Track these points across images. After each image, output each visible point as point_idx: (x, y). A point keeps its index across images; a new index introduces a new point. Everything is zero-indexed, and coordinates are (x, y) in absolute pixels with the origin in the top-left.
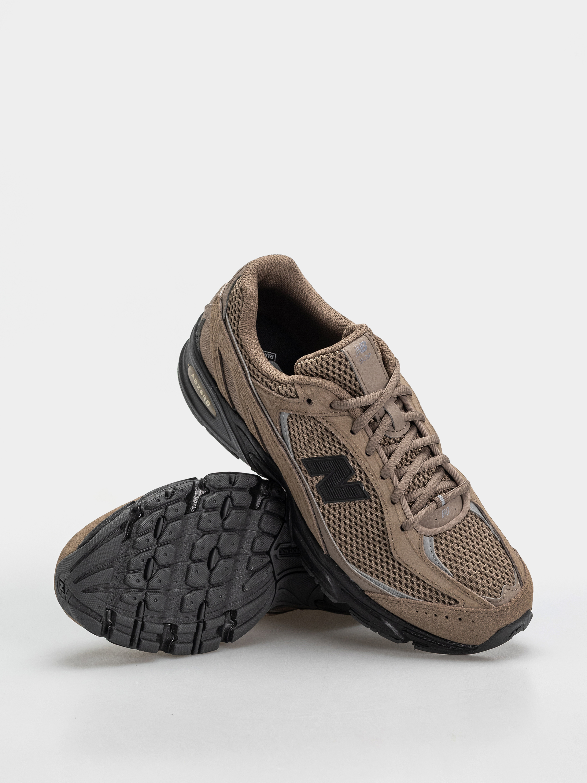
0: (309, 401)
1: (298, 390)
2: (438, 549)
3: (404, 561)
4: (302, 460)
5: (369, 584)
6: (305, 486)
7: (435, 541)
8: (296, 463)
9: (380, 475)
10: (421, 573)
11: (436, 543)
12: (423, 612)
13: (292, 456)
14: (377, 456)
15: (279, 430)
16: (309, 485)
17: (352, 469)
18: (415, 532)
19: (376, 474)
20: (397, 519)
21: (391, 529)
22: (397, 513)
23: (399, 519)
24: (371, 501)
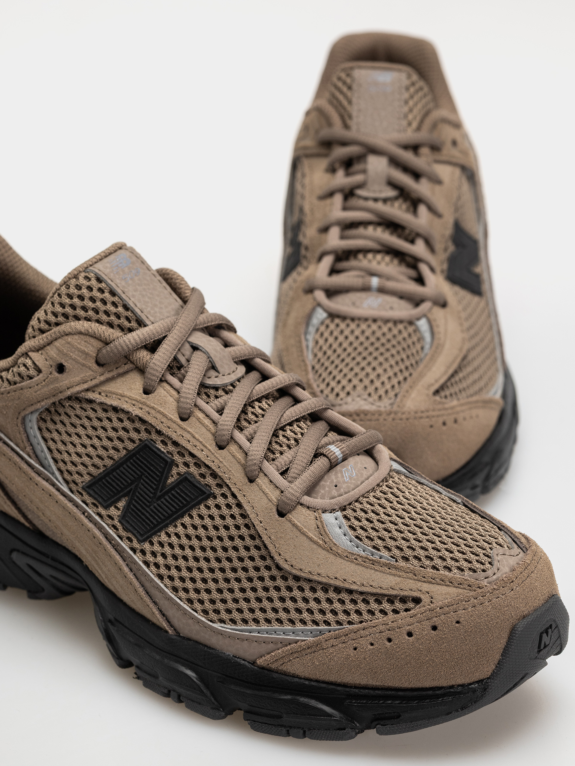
0: (61, 369)
1: (37, 359)
2: (355, 530)
3: (303, 567)
4: (83, 488)
5: (257, 641)
6: (100, 528)
7: (345, 517)
8: (75, 498)
9: (215, 444)
10: (338, 576)
11: (349, 520)
12: (364, 643)
13: (65, 489)
14: (201, 415)
15: (31, 454)
16: (108, 525)
17: (166, 456)
18: (304, 510)
19: (208, 446)
20: (266, 501)
21: (261, 523)
22: (263, 492)
23: (269, 500)
24: (215, 497)
